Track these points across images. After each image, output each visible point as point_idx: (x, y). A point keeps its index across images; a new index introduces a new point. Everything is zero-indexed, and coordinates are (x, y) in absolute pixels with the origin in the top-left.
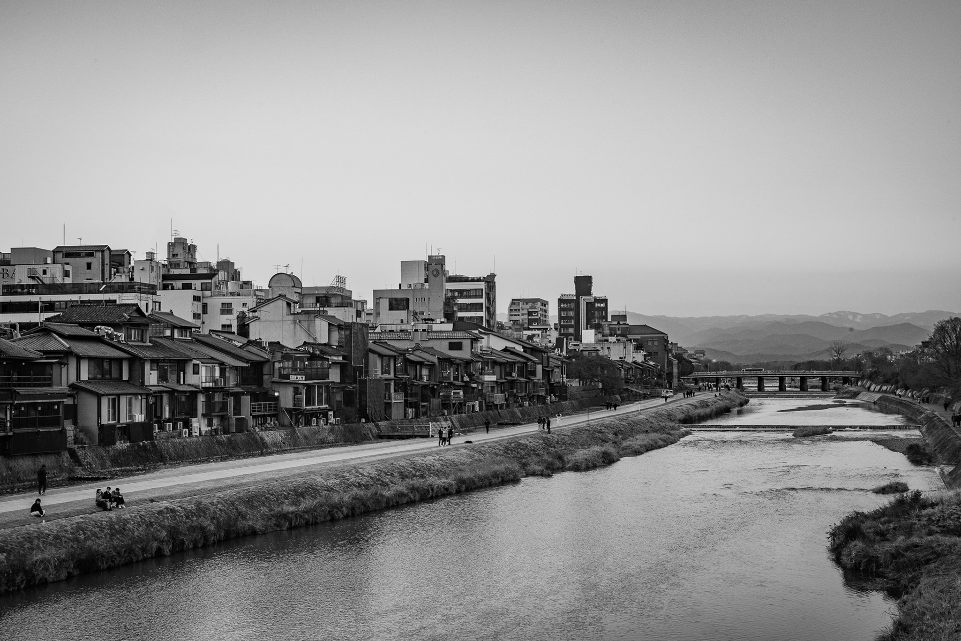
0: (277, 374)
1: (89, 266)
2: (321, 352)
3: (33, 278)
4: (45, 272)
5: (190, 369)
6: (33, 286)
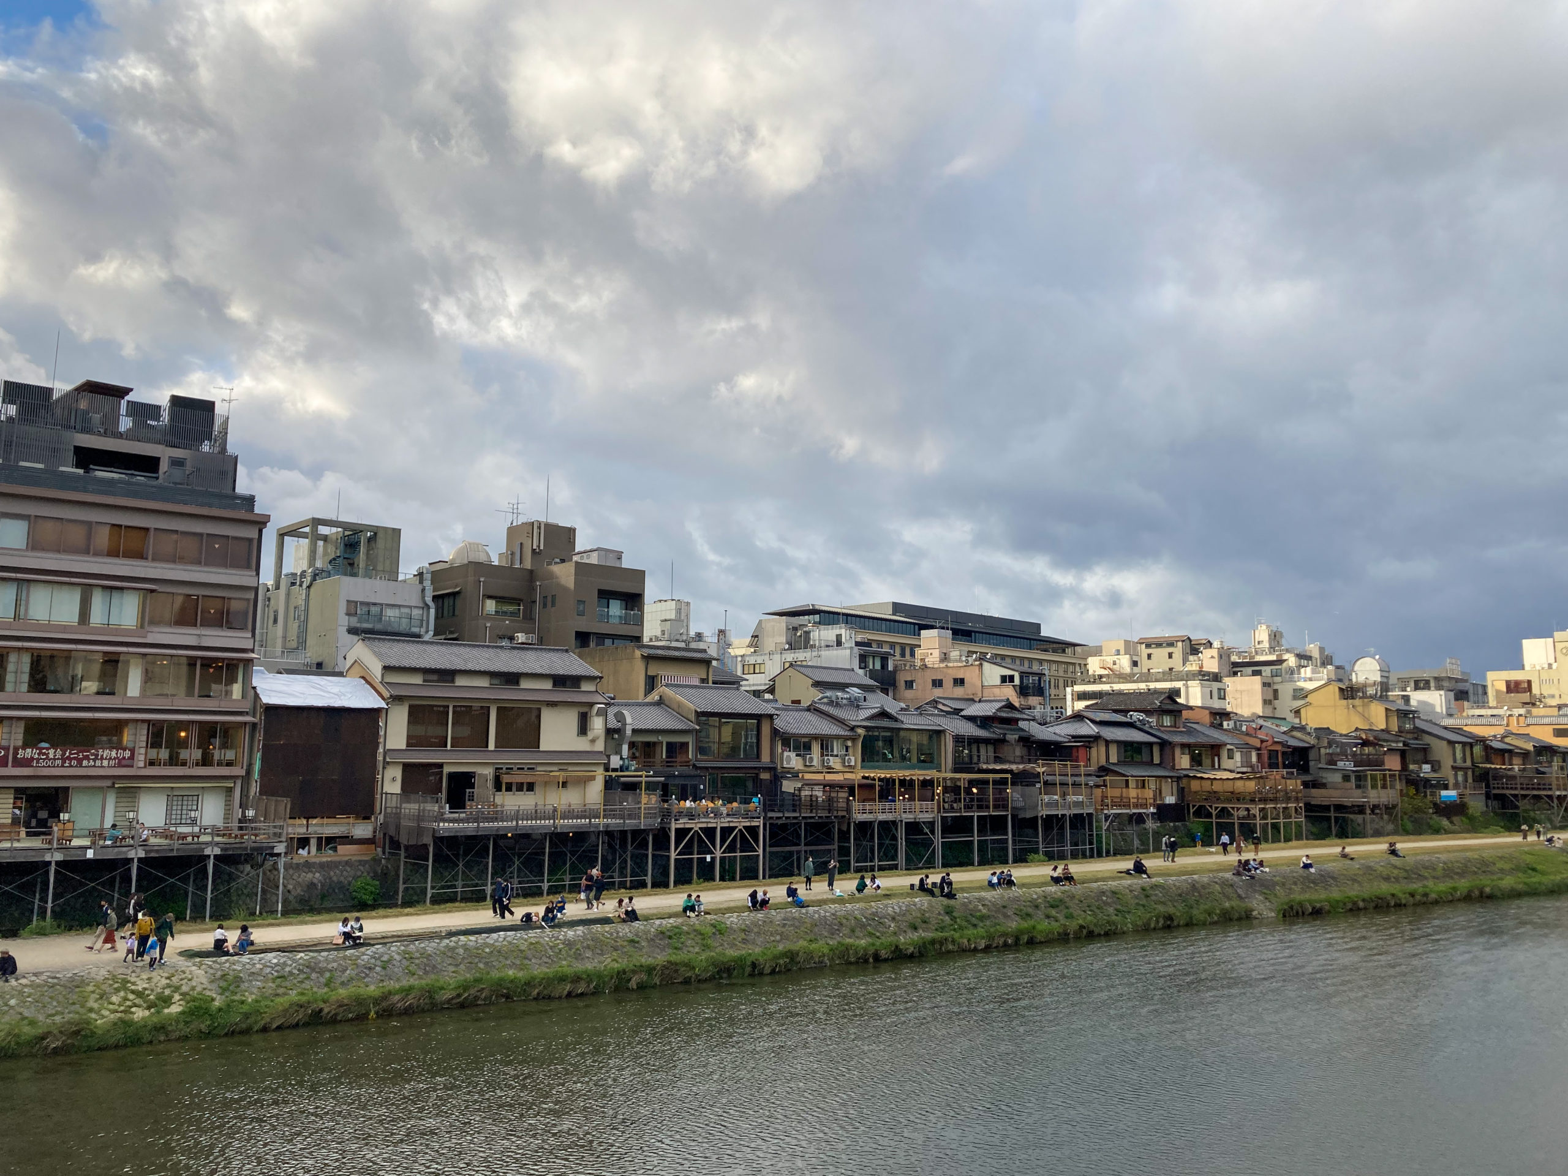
0: (1323, 760)
1: (1170, 656)
2: (1375, 738)
3: (1106, 669)
4: (1115, 663)
6: (1102, 676)
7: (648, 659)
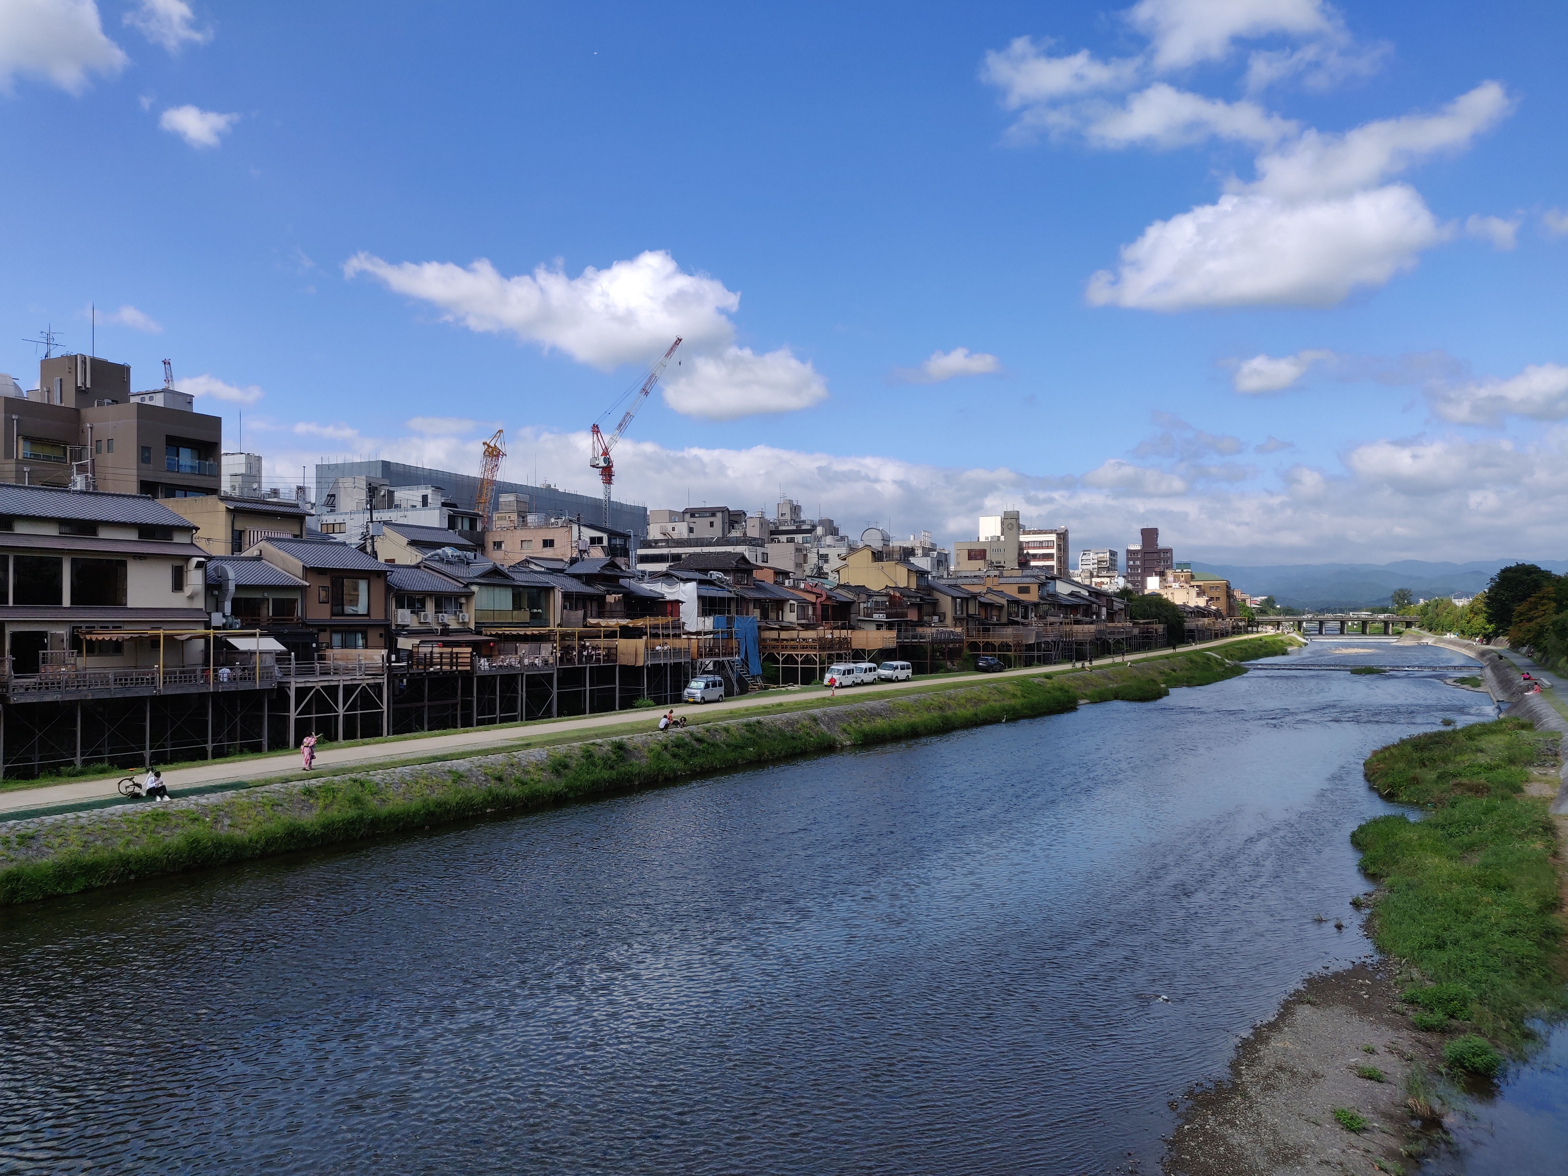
0: (862, 613)
1: (712, 524)
2: (901, 594)
3: (665, 535)
4: (673, 529)
5: (787, 608)
6: (661, 541)
7: (231, 512)
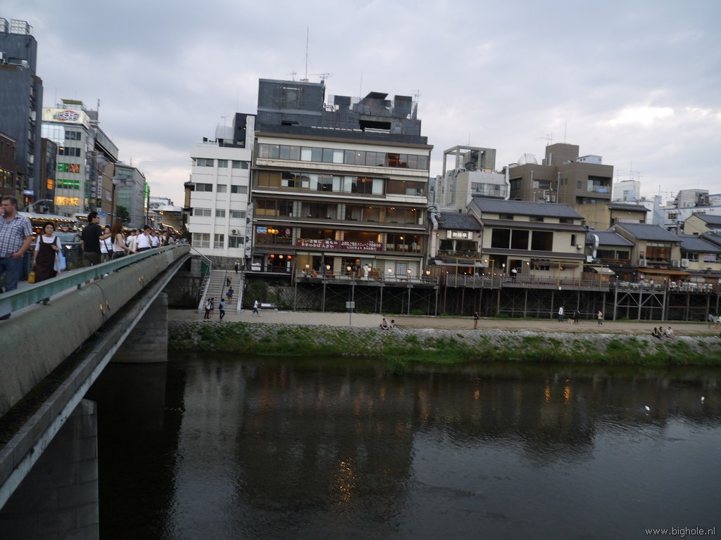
7: (612, 210)
